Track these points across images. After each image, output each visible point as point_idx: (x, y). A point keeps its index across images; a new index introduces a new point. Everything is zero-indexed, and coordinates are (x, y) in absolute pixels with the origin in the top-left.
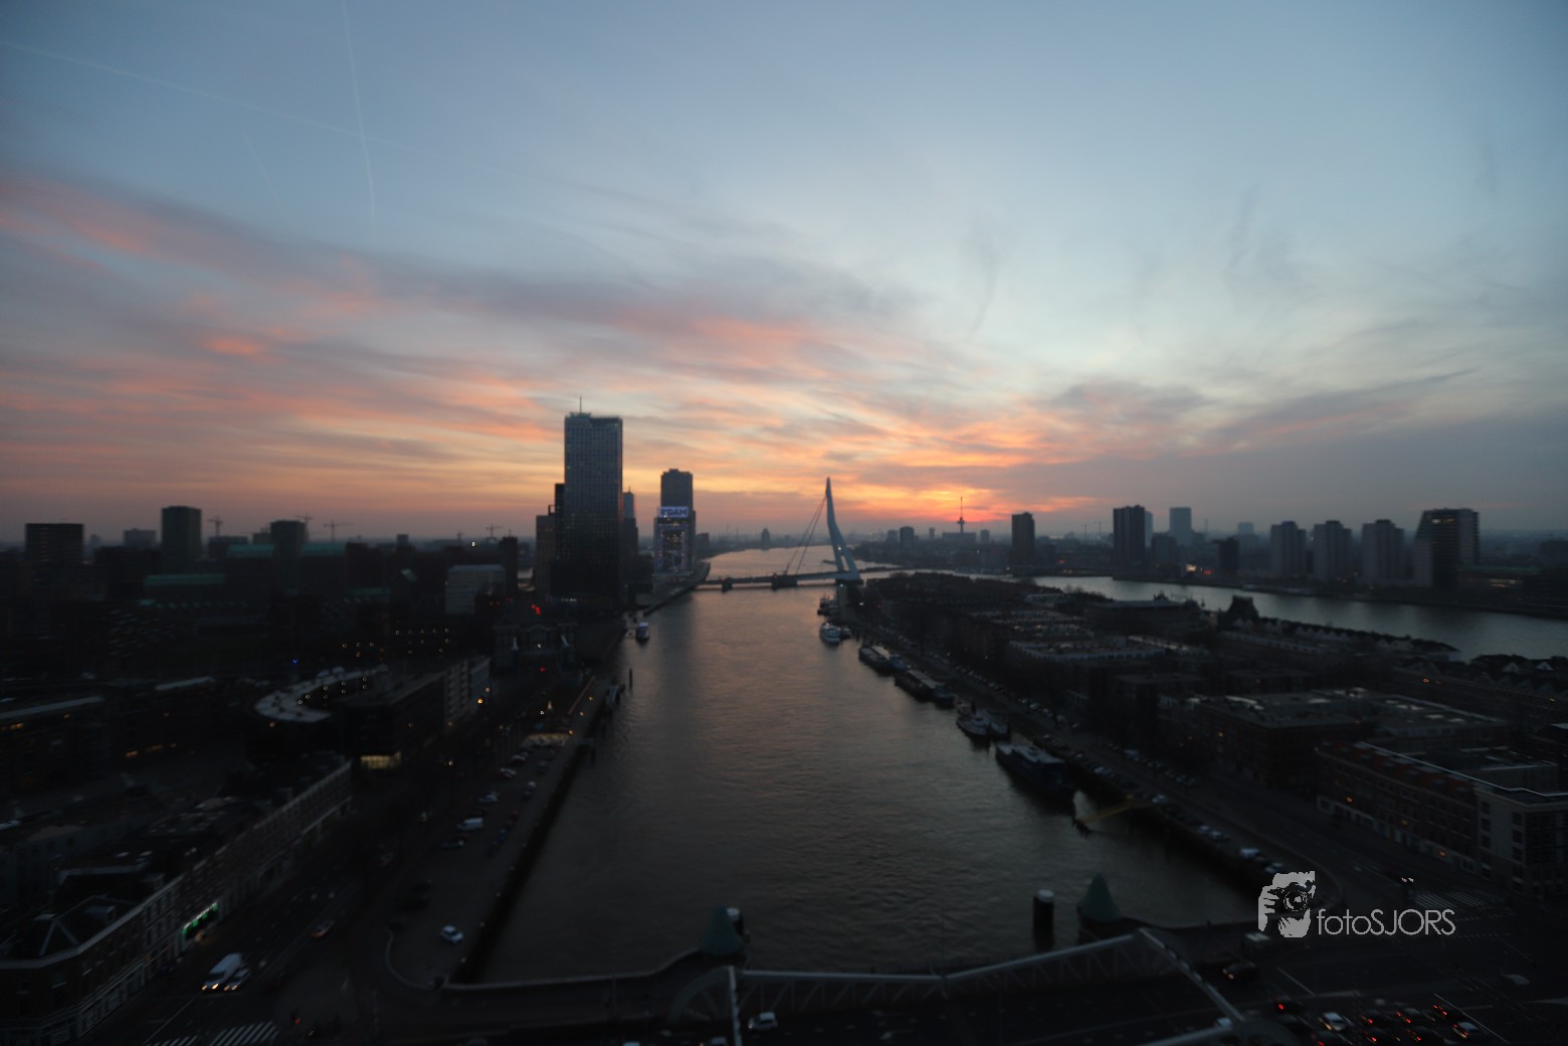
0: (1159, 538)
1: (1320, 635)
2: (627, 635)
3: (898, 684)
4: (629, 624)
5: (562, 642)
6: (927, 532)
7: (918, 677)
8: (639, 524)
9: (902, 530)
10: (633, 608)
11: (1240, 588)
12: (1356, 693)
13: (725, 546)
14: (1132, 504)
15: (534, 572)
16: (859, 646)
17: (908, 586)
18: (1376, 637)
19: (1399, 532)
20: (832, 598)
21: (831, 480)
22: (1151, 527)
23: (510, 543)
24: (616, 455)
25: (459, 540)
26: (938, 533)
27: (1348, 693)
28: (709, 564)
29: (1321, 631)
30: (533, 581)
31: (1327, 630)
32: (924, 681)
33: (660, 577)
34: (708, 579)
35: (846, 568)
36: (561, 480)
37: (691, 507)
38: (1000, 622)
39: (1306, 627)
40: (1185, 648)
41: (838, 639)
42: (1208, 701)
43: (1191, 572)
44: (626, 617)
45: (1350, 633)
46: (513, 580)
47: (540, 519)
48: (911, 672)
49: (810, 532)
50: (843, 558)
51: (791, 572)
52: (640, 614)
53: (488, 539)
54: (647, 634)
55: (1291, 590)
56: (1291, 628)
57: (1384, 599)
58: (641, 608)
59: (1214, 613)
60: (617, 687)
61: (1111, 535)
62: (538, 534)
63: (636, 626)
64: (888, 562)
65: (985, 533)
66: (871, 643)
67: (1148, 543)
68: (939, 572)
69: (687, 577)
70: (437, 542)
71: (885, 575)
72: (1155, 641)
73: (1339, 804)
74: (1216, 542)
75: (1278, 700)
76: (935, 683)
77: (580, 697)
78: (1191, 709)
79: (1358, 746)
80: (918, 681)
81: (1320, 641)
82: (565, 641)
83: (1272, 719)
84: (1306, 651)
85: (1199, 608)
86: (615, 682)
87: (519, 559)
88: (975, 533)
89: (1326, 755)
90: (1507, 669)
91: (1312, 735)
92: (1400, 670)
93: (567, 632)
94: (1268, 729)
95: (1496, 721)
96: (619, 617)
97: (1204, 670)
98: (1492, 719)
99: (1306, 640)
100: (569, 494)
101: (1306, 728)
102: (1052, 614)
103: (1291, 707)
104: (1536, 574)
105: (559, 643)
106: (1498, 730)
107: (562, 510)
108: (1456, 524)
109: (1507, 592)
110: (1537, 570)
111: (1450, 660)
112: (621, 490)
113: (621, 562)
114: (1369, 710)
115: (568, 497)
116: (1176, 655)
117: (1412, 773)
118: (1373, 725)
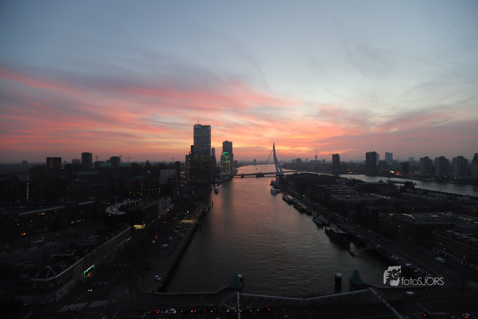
0: (381, 162)
1: (437, 194)
2: (212, 191)
3: (295, 207)
4: (213, 188)
6: (305, 160)
7: (301, 205)
8: (216, 158)
9: (297, 159)
10: (214, 183)
11: (409, 178)
12: (448, 214)
13: (242, 164)
14: (372, 151)
15: (185, 172)
16: (283, 195)
17: (298, 177)
19: (466, 160)
20: (275, 180)
21: (275, 144)
22: (379, 158)
23: (178, 163)
24: (209, 137)
25: (164, 162)
26: (309, 160)
27: (445, 214)
28: (238, 170)
30: (184, 175)
31: (439, 193)
32: (302, 206)
33: (222, 174)
34: (237, 174)
35: (279, 171)
36: (193, 145)
37: (232, 152)
38: (327, 188)
39: (431, 191)
40: (388, 198)
41: (276, 193)
42: (396, 215)
43: (392, 173)
44: (212, 185)
45: (447, 194)
46: (179, 174)
47: (187, 156)
48: (298, 203)
49: (268, 160)
50: (278, 168)
51: (262, 172)
52: (216, 184)
53: (172, 162)
54: (218, 191)
55: (427, 179)
56: (426, 192)
58: (217, 183)
59: (399, 186)
60: (208, 207)
61: (365, 161)
62: (186, 160)
63: (215, 188)
64: (292, 169)
65: (324, 160)
66: (286, 194)
67: (377, 164)
68: (308, 172)
69: (230, 174)
70: (157, 163)
71: (291, 173)
72: (379, 195)
73: (440, 250)
74: (400, 163)
75: (421, 215)
76: (306, 207)
77: (197, 209)
78: (390, 217)
79: (448, 231)
80: (301, 207)
81: (436, 196)
82: (193, 192)
83: (418, 221)
84: (431, 199)
85: (394, 185)
86: (208, 205)
87: (181, 168)
88: (320, 161)
89: (436, 234)
91: (432, 227)
92: (465, 207)
93: (194, 189)
94: (416, 225)
96: (210, 185)
97: (395, 205)
99: (431, 196)
100: (195, 148)
101: (430, 225)
102: (345, 186)
103: (425, 218)
105: (191, 193)
107: (193, 153)
112: (211, 147)
113: (211, 169)
114: (453, 219)
115: (195, 150)
116: (386, 200)
117: (467, 241)
118: (454, 225)
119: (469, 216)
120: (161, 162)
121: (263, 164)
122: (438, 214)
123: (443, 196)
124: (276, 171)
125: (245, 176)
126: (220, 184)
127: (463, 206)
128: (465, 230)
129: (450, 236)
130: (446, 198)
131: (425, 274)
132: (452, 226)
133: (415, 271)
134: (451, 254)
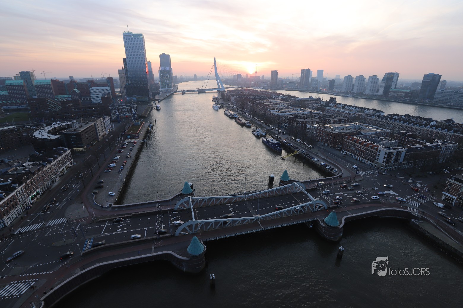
0: (313, 79)
1: (351, 108)
2: (153, 108)
3: (236, 121)
6: (246, 76)
8: (153, 72)
9: (238, 75)
10: (154, 100)
11: (333, 95)
12: (357, 124)
13: (182, 80)
14: (307, 69)
15: (120, 89)
16: (225, 111)
17: (239, 93)
18: (365, 109)
19: (378, 79)
20: (216, 96)
22: (311, 75)
23: (110, 79)
24: (143, 48)
25: (92, 78)
26: (249, 76)
27: (355, 124)
28: (178, 86)
29: (352, 107)
30: (120, 92)
31: (353, 107)
32: (243, 121)
33: (162, 90)
34: (177, 91)
35: (221, 87)
36: (125, 57)
37: (171, 67)
38: (266, 104)
39: (348, 106)
40: (315, 112)
41: (218, 109)
42: (319, 126)
43: (321, 90)
44: (152, 103)
45: (359, 107)
46: (113, 92)
47: (119, 70)
48: (239, 118)
49: (209, 75)
50: (219, 84)
51: (204, 88)
53: (102, 78)
54: (160, 109)
55: (346, 95)
56: (344, 106)
57: (370, 98)
58: (157, 100)
59: (325, 101)
60: (152, 125)
61: (300, 78)
62: (120, 76)
63: (156, 105)
64: (234, 85)
65: (263, 76)
66: (228, 110)
67: (310, 81)
68: (249, 88)
69: (171, 90)
70: (84, 79)
71: (232, 89)
72: (308, 109)
73: (346, 151)
74: (328, 81)
75: (337, 125)
76: (246, 121)
77: (140, 128)
78: (315, 128)
79: (354, 137)
80: (241, 121)
81: (350, 110)
82: (133, 111)
83: (335, 131)
84: (347, 112)
85: (321, 100)
86: (151, 123)
87: (114, 85)
88: (260, 76)
89: (346, 140)
90: (394, 117)
91: (344, 135)
92: (369, 118)
93: (134, 108)
94: (333, 133)
95: (388, 131)
96: (150, 103)
97: (320, 118)
98: (387, 130)
99: (347, 109)
100: (128, 62)
101: (343, 133)
102: (280, 101)
103: (340, 127)
104: (409, 92)
105: (131, 112)
106: (388, 133)
107: (126, 68)
108: (393, 77)
109: (400, 96)
110: (409, 91)
111: (381, 115)
112: (146, 61)
113: (149, 85)
114: (359, 128)
115: (128, 63)
116: (313, 113)
117: (365, 144)
118: (359, 132)
119: (370, 125)
120: (90, 79)
121: (204, 80)
122: (350, 124)
123: (356, 109)
124: (217, 87)
125: (186, 92)
126: (161, 101)
127: (368, 117)
128: (365, 135)
129: (355, 141)
130: (358, 111)
131: (333, 169)
132: (357, 133)
133: (327, 167)
134: (353, 153)
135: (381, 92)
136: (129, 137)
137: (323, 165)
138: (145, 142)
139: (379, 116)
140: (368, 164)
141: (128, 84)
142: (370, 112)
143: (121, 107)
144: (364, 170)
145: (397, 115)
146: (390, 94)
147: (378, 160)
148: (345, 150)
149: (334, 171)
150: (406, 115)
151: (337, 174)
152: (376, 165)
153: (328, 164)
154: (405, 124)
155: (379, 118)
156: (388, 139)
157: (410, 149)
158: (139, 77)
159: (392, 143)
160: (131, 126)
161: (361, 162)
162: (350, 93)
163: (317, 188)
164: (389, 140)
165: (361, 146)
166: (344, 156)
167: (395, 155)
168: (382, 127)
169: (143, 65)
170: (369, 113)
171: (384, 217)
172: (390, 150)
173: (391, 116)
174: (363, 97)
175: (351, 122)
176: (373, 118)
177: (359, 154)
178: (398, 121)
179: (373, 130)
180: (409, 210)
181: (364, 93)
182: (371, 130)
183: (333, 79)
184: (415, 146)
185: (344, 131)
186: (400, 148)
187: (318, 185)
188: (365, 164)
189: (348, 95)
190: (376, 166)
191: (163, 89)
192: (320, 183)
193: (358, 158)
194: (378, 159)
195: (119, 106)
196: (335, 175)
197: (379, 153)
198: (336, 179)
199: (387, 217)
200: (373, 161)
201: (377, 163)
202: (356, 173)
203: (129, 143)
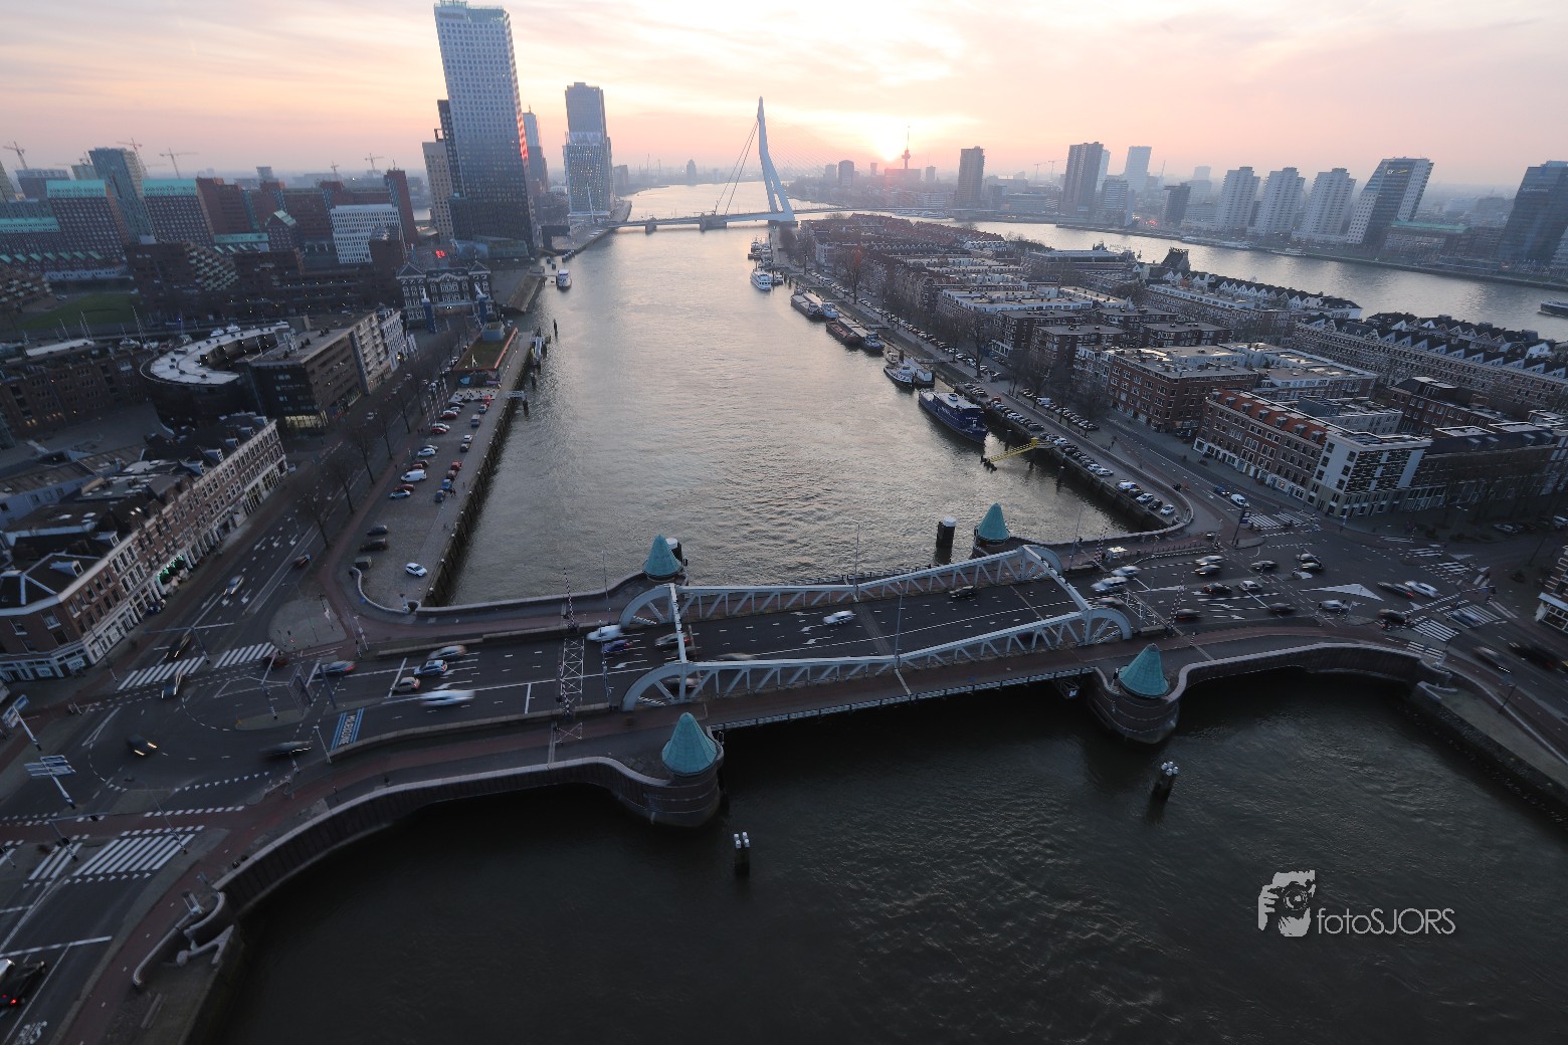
0: (1111, 182)
1: (1243, 291)
2: (547, 282)
3: (830, 331)
4: (548, 271)
5: (478, 293)
6: (869, 168)
7: (849, 326)
8: (545, 154)
9: (841, 164)
10: (550, 253)
11: (1180, 240)
12: (1257, 347)
13: (646, 181)
14: (1091, 142)
15: (432, 212)
16: (792, 292)
17: (844, 228)
18: (1292, 293)
19: (1352, 182)
20: (764, 241)
22: (1106, 168)
23: (396, 177)
25: (336, 174)
26: (880, 170)
27: (1250, 347)
28: (631, 202)
29: (1244, 286)
30: (432, 223)
31: (1249, 285)
32: (854, 330)
33: (576, 219)
34: (630, 220)
35: (780, 209)
36: (445, 97)
37: (605, 134)
38: (936, 269)
39: (1231, 281)
40: (1111, 301)
41: (770, 286)
42: (1122, 353)
43: (1136, 221)
44: (543, 262)
45: (1270, 288)
46: (409, 223)
47: (425, 145)
48: (842, 320)
49: (740, 164)
50: (776, 196)
51: (720, 212)
52: (558, 259)
53: (368, 172)
54: (568, 283)
55: (1227, 243)
56: (1216, 283)
57: (1311, 255)
58: (560, 253)
59: (1148, 265)
60: (540, 341)
61: (1063, 176)
62: (429, 166)
63: (555, 273)
64: (823, 201)
65: (931, 170)
66: (804, 290)
67: (1099, 187)
68: (878, 214)
69: (606, 217)
70: (307, 175)
71: (821, 216)
72: (1085, 292)
73: (1212, 445)
74: (1167, 188)
75: (1187, 352)
76: (866, 331)
77: (504, 351)
78: (1106, 360)
79: (1243, 395)
80: (849, 330)
81: (1239, 297)
82: (479, 291)
83: (1176, 370)
84: (1225, 305)
85: (1134, 260)
86: (539, 333)
87: (411, 197)
88: (919, 170)
89: (1213, 403)
90: (1396, 327)
91: (1206, 385)
92: (1304, 326)
93: (481, 280)
94: (1169, 379)
95: (1370, 375)
96: (537, 262)
97: (1125, 323)
98: (1367, 373)
99: (1228, 295)
100: (456, 114)
101: (1203, 378)
102: (989, 262)
103: (1195, 360)
104: (1461, 232)
105: (473, 294)
106: (1367, 382)
107: (452, 135)
108: (1407, 176)
109: (1427, 250)
110: (1465, 228)
111: (1350, 317)
112: (520, 110)
113: (531, 202)
114: (1264, 362)
115: (457, 119)
116: (1103, 307)
117: (1281, 419)
118: (1262, 377)
119: (1305, 354)
120: (329, 175)
121: (721, 182)
122: (1233, 347)
123: (1259, 295)
124: (766, 208)
125: (659, 227)
126: (571, 257)
127: (1299, 325)
128: (1284, 390)
129: (1245, 408)
130: (1264, 302)
131: (1160, 505)
132: (1256, 382)
133: (1140, 498)
134: (1234, 452)
135: (1356, 235)
136: (466, 381)
137: (1126, 491)
138: (521, 398)
139: (1341, 323)
140: (1286, 490)
141: (457, 195)
142: (1308, 305)
143: (437, 277)
144: (1269, 512)
145: (1409, 318)
146: (1392, 241)
147: (1319, 478)
148: (1207, 441)
149: (1163, 511)
150: (1438, 321)
151: (1174, 524)
152: (1313, 494)
153: (1143, 487)
154: (1432, 354)
155: (1339, 329)
156: (1367, 406)
157: (1442, 443)
158: (496, 169)
159: (1376, 421)
160: (471, 343)
161: (1262, 482)
162: (1241, 234)
163: (1101, 567)
164: (1370, 409)
165: (1265, 426)
166: (1201, 462)
167: (1383, 460)
168: (1348, 364)
169: (510, 125)
170: (1306, 309)
171: (1323, 671)
172: (1367, 443)
173: (1384, 323)
174: (1287, 249)
175: (1237, 340)
176: (1319, 327)
177: (1257, 455)
178: (1409, 339)
179: (1316, 370)
180: (1413, 651)
181: (1294, 237)
182: (1306, 370)
183: (1183, 181)
184: (1463, 430)
185: (1211, 373)
186: (1407, 436)
187: (1104, 556)
188: (1275, 489)
189: (1233, 244)
190: (1311, 496)
191: (580, 214)
192: (1112, 549)
193: (1253, 469)
194: (1321, 473)
195: (430, 274)
196: (1166, 526)
197: (1327, 455)
198: (1170, 539)
199: (1336, 670)
200: (1304, 479)
201: (1316, 488)
202: (1241, 521)
203: (469, 401)
